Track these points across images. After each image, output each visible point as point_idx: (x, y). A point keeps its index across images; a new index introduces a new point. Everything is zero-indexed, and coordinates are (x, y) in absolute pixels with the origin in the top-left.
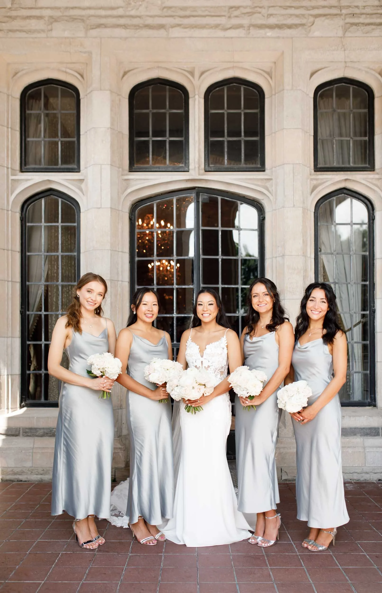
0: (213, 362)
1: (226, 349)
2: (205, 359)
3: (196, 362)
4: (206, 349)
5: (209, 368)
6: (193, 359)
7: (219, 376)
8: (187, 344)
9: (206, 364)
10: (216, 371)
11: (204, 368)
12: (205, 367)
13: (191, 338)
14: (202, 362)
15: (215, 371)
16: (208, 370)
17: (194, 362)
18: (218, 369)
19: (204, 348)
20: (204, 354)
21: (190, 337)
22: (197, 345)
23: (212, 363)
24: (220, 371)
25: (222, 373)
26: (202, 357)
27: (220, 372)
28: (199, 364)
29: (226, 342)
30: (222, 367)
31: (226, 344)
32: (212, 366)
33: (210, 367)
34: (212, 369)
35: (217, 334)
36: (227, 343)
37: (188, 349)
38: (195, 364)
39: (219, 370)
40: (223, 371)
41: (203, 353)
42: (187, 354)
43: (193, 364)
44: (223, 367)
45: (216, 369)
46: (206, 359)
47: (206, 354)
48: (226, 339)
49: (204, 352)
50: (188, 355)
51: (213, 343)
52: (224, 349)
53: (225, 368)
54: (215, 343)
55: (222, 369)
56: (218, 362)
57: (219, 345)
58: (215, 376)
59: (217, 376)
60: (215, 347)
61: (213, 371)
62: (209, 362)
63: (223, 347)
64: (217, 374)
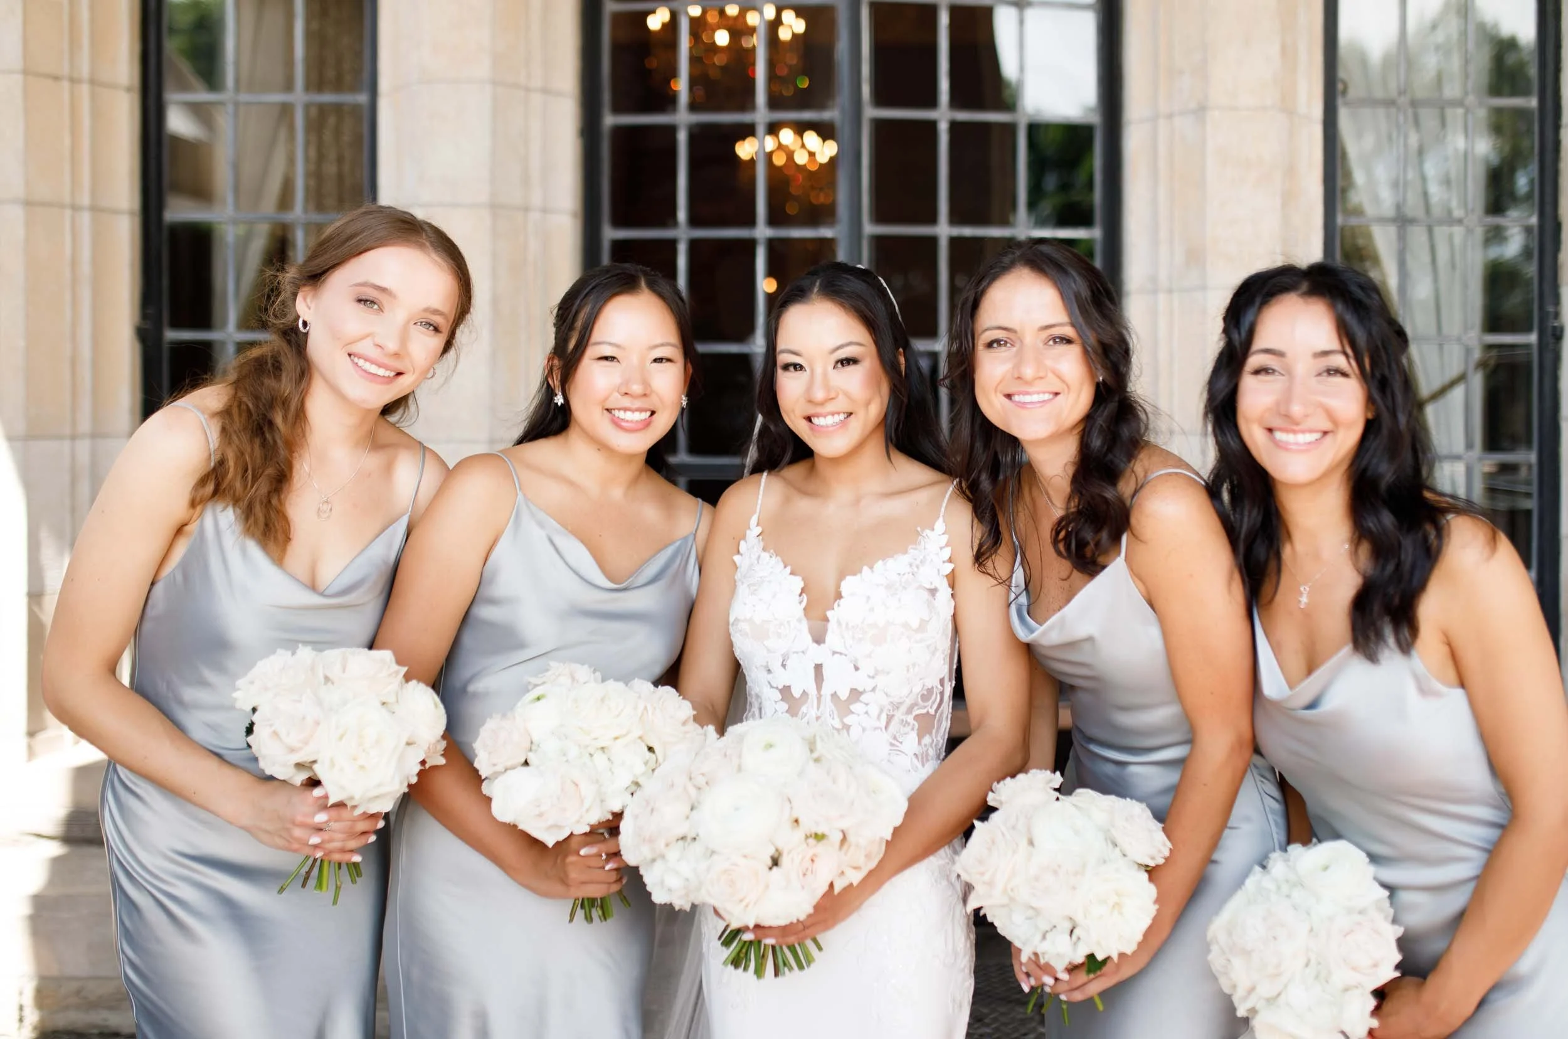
0: (877, 672)
1: (945, 591)
2: (834, 653)
3: (784, 666)
4: (839, 596)
5: (857, 700)
6: (769, 651)
7: (910, 743)
8: (736, 558)
9: (838, 681)
10: (893, 716)
11: (829, 698)
12: (834, 696)
13: (759, 530)
14: (818, 668)
15: (890, 718)
16: (852, 713)
17: (776, 666)
18: (903, 709)
19: (832, 595)
20: (832, 626)
21: (754, 520)
22: (792, 573)
23: (873, 677)
24: (917, 712)
25: (925, 724)
26: (819, 640)
27: (916, 718)
28: (801, 681)
29: (947, 553)
30: (926, 696)
31: (949, 568)
32: (874, 690)
33: (863, 698)
34: (874, 710)
35: (896, 507)
36: (950, 560)
37: (742, 590)
38: (782, 678)
39: (909, 710)
40: (932, 712)
41: (827, 620)
42: (737, 620)
43: (770, 677)
44: (930, 691)
45: (896, 706)
46: (841, 654)
47: (839, 623)
48: (945, 538)
49: (829, 614)
50: (744, 626)
51: (879, 565)
52: (938, 595)
53: (942, 694)
54: (890, 562)
55: (926, 704)
56: (908, 670)
57: (909, 573)
58: (892, 745)
59: (899, 742)
60: (888, 587)
61: (879, 717)
62: (859, 671)
63: (931, 583)
64: (902, 732)
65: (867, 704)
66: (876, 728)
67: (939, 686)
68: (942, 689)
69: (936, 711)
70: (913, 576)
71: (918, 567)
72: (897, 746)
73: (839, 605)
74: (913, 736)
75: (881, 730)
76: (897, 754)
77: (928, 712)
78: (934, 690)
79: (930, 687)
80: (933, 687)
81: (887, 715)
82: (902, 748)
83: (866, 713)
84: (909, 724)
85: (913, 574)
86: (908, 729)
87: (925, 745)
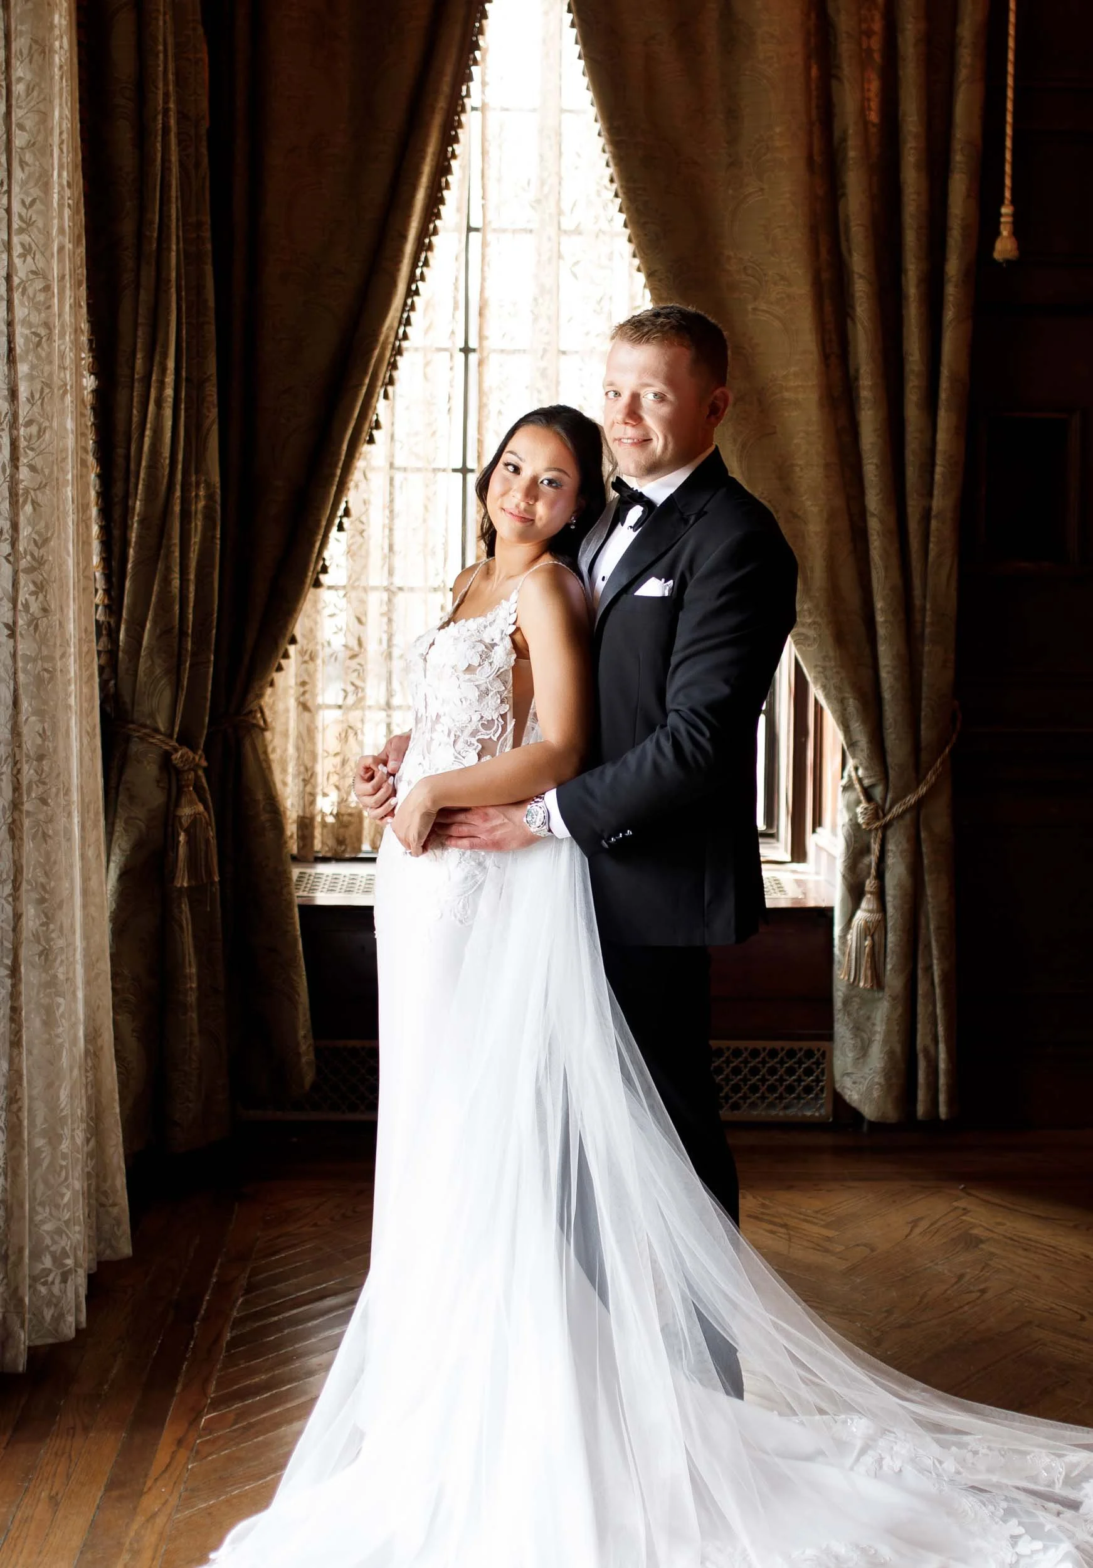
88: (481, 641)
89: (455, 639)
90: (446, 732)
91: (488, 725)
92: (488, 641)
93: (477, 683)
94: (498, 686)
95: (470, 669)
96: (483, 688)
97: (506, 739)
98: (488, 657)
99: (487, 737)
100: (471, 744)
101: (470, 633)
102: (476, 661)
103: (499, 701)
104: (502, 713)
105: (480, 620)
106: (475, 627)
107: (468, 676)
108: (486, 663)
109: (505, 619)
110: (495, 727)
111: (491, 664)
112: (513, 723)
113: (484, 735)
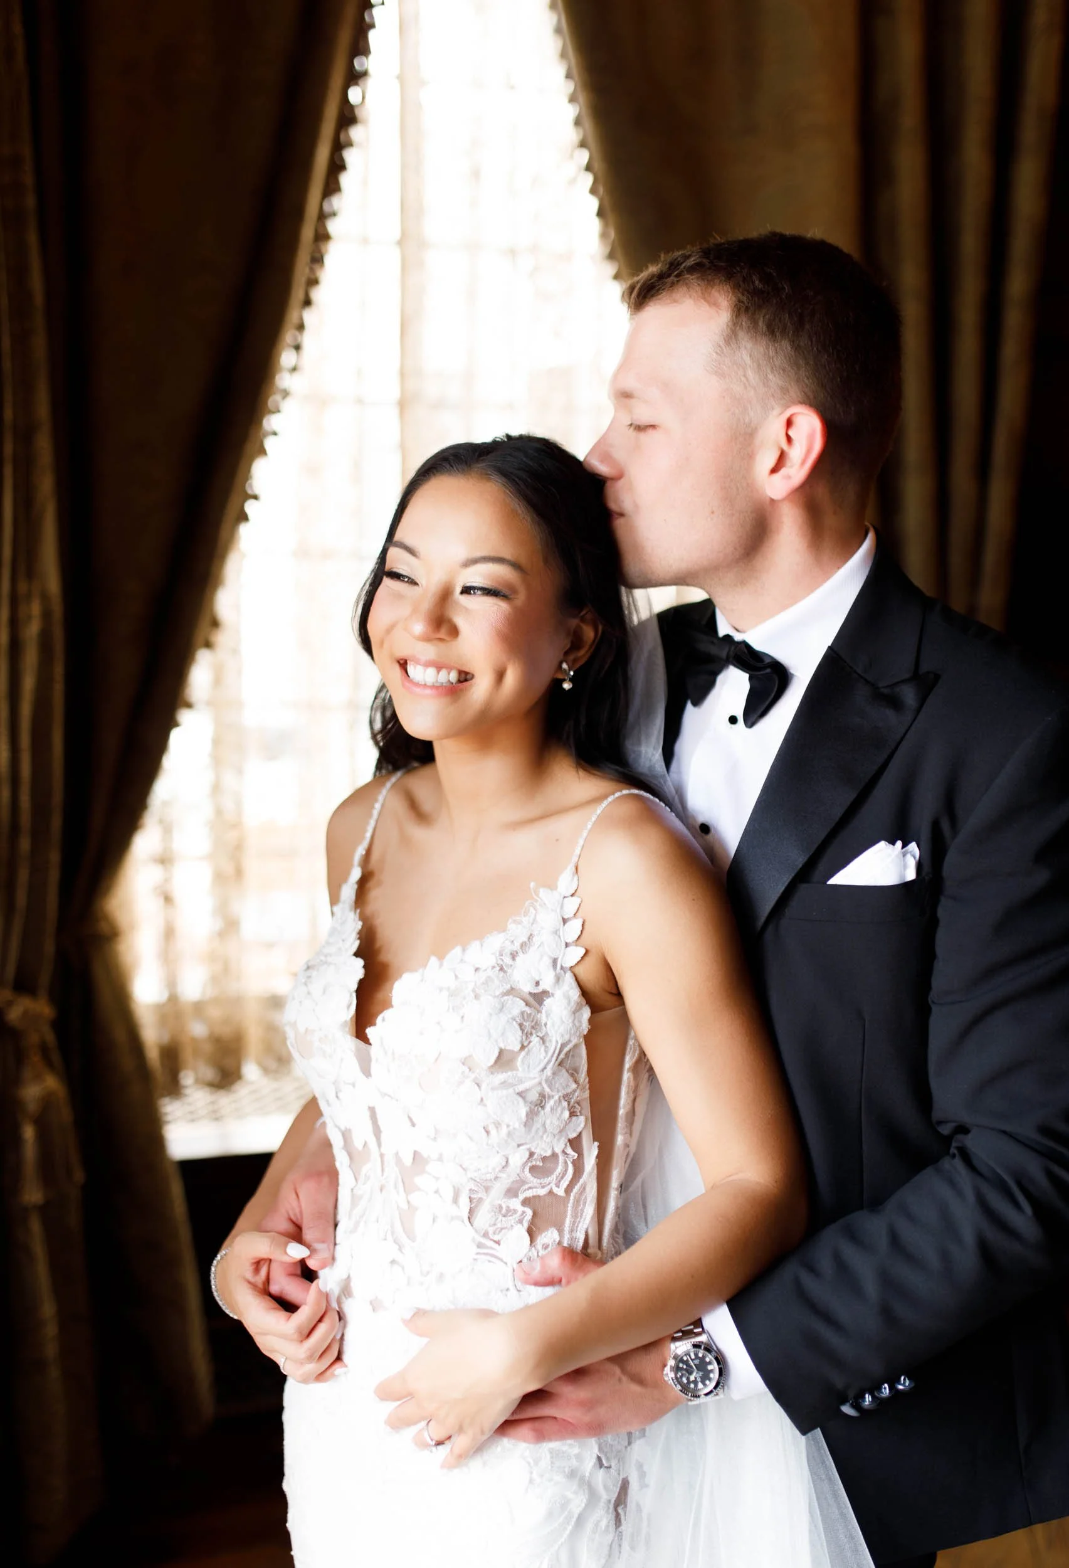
3: (341, 1100)
9: (397, 1138)
10: (480, 1200)
11: (392, 1160)
12: (396, 1157)
18: (499, 1188)
20: (375, 1052)
21: (358, 856)
24: (527, 1193)
26: (367, 1067)
27: (526, 1202)
31: (576, 954)
32: (440, 1159)
33: (430, 1168)
34: (446, 1190)
36: (579, 942)
39: (512, 1192)
40: (560, 1192)
41: (370, 1040)
44: (550, 1160)
46: (391, 1097)
47: (384, 1048)
48: (574, 903)
49: (370, 1032)
51: (455, 953)
53: (577, 1163)
55: (546, 1181)
56: (488, 1132)
57: (493, 967)
58: (480, 1246)
59: (495, 1241)
60: (453, 994)
61: (455, 1200)
62: (416, 1126)
63: (537, 983)
64: (499, 1225)
65: (437, 1179)
66: (453, 1218)
67: (569, 1150)
68: (576, 1155)
69: (568, 1190)
70: (502, 974)
71: (513, 956)
72: (491, 1248)
73: (383, 1020)
74: (521, 1231)
75: (463, 1221)
76: (489, 1261)
77: (551, 1192)
78: (561, 1158)
79: (549, 1153)
80: (554, 1155)
81: (470, 1197)
82: (500, 1251)
83: (437, 1192)
84: (515, 1211)
85: (502, 969)
86: (512, 1220)
87: (546, 1247)
88: (512, 991)
89: (452, 995)
90: (449, 1194)
91: (541, 1167)
92: (527, 988)
93: (521, 1088)
94: (564, 1080)
95: (503, 1060)
96: (533, 1096)
97: (584, 1188)
98: (536, 1026)
99: (542, 1192)
100: (509, 1212)
101: (482, 976)
102: (513, 1041)
103: (567, 1114)
104: (573, 1135)
105: (495, 942)
106: (492, 961)
107: (500, 1077)
108: (535, 1040)
109: (556, 932)
110: (560, 1169)
111: (543, 1039)
112: (595, 1152)
113: (537, 1188)
